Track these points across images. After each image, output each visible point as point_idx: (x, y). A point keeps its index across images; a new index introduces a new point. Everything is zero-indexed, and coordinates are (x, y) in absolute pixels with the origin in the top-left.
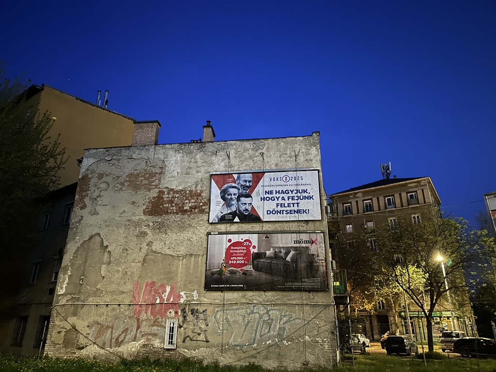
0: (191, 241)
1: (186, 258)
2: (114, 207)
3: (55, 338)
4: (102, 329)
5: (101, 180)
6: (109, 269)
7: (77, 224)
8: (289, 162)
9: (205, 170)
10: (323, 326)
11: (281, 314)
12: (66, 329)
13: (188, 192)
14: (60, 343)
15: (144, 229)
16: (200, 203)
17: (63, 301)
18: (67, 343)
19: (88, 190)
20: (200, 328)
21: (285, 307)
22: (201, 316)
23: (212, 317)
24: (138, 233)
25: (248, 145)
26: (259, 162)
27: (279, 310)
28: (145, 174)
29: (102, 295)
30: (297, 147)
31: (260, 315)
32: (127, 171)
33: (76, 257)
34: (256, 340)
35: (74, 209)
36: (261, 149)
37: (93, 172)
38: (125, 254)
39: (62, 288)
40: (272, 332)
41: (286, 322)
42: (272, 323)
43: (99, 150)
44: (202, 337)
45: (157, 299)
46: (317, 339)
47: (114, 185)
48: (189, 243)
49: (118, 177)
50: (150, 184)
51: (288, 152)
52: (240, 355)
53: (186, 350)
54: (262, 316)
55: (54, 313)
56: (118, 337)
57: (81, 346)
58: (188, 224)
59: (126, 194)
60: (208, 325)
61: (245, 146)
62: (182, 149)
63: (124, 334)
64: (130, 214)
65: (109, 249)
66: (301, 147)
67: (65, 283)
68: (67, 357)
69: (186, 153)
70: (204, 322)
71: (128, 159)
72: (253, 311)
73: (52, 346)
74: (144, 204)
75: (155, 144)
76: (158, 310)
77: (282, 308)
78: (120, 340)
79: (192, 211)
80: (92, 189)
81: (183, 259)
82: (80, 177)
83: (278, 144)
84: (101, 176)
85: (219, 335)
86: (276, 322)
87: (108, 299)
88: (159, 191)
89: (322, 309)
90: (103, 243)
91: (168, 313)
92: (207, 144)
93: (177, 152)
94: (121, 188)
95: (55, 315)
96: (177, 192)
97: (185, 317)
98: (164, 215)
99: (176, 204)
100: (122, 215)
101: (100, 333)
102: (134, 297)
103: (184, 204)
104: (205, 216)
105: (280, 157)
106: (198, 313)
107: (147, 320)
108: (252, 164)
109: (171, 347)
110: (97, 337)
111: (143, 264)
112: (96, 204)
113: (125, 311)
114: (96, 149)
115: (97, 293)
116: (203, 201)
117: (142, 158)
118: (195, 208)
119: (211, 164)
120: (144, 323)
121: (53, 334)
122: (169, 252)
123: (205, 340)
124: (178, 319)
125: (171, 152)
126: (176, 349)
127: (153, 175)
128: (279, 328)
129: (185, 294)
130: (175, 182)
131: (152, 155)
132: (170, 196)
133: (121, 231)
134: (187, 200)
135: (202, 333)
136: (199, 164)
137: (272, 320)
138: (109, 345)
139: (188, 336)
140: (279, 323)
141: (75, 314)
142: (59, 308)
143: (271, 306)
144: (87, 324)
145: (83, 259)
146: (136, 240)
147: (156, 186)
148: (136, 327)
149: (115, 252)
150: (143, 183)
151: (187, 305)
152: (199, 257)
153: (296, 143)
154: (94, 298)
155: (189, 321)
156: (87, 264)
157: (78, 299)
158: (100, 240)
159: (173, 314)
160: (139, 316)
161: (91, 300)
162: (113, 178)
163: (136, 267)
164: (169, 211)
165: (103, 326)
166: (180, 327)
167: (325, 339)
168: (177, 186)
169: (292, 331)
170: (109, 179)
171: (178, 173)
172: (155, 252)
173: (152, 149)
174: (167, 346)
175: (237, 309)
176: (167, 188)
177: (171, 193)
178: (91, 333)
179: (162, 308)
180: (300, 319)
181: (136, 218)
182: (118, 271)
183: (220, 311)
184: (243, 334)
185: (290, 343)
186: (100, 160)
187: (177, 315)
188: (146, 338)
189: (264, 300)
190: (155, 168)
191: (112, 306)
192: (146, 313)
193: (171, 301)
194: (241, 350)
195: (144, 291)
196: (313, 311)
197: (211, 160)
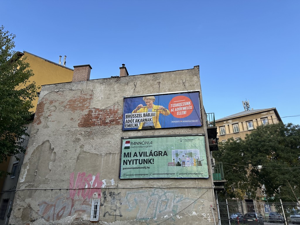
0: (110, 143)
1: (106, 155)
2: (59, 122)
3: (17, 213)
4: (48, 206)
5: (52, 105)
6: (54, 164)
9: (120, 95)
11: (175, 195)
12: (24, 207)
13: (108, 111)
14: (19, 217)
15: (79, 136)
16: (117, 117)
17: (23, 187)
18: (24, 217)
19: (43, 112)
20: (116, 206)
21: (178, 189)
22: (116, 197)
23: (124, 197)
24: (75, 139)
25: (149, 77)
26: (157, 88)
27: (173, 192)
28: (80, 100)
29: (49, 183)
30: (184, 77)
31: (159, 196)
32: (68, 98)
33: (33, 157)
34: (156, 215)
35: (33, 124)
36: (159, 80)
37: (47, 100)
38: (65, 154)
39: (22, 178)
40: (168, 209)
41: (178, 202)
42: (168, 202)
43: (51, 85)
44: (117, 213)
45: (86, 185)
46: (202, 214)
47: (59, 107)
48: (109, 145)
50: (83, 106)
51: (177, 81)
53: (106, 223)
54: (161, 197)
55: (17, 196)
56: (59, 213)
57: (33, 219)
58: (108, 132)
59: (67, 114)
60: (121, 204)
61: (147, 78)
62: (105, 82)
63: (63, 211)
64: (69, 127)
65: (55, 150)
66: (186, 77)
67: (25, 175)
69: (107, 85)
70: (118, 201)
71: (69, 90)
72: (154, 193)
73: (14, 219)
74: (79, 120)
75: (87, 80)
76: (87, 193)
77: (175, 190)
78: (60, 215)
79: (111, 123)
80: (45, 110)
81: (104, 157)
82: (38, 103)
83: (170, 76)
84: (51, 102)
85: (129, 211)
86: (171, 201)
87: (52, 186)
88: (89, 111)
89: (205, 191)
90: (51, 147)
91: (94, 195)
92: (122, 78)
93: (101, 84)
94: (64, 109)
96: (101, 111)
97: (105, 198)
98: (92, 127)
99: (100, 119)
100: (64, 128)
101: (46, 210)
102: (71, 184)
103: (105, 118)
104: (120, 126)
105: (172, 84)
106: (114, 195)
107: (80, 200)
108: (152, 90)
109: (95, 220)
110: (44, 213)
111: (77, 161)
112: (48, 121)
113: (64, 194)
114: (49, 85)
115: (46, 181)
116: (118, 116)
117: (78, 89)
118: (113, 121)
119: (125, 91)
120: (77, 203)
121: (15, 210)
122: (94, 152)
123: (119, 215)
124: (101, 199)
125: (98, 85)
126: (99, 221)
127: (85, 100)
128: (173, 206)
129: (106, 181)
130: (100, 104)
131: (85, 87)
132: (97, 114)
133: (63, 138)
134: (108, 116)
135: (117, 209)
136: (116, 91)
137: (168, 200)
138: (52, 218)
139: (107, 212)
140: (173, 202)
141: (30, 196)
142: (20, 192)
143: (167, 190)
144: (37, 203)
145: (37, 158)
146: (73, 144)
147: (87, 107)
148: (71, 205)
149: (59, 152)
150: (78, 106)
151: (107, 190)
152: (115, 155)
153: (183, 74)
154: (44, 185)
155: (108, 201)
156: (40, 161)
157: (33, 186)
158: (49, 144)
159: (97, 195)
160: (73, 198)
161: (41, 186)
162: (59, 103)
163: (72, 163)
164: (96, 124)
165: (49, 205)
166: (101, 205)
167: (208, 214)
168: (101, 107)
169: (183, 208)
170: (57, 104)
171: (102, 98)
172: (85, 152)
173: (85, 83)
174: (92, 219)
175: (142, 192)
176: (94, 108)
177: (97, 111)
178: (41, 210)
179: (89, 191)
180: (188, 199)
181: (73, 130)
182: (61, 165)
183: (131, 193)
184: (147, 210)
185: (181, 217)
186: (51, 92)
187: (100, 197)
188: (78, 213)
189: (162, 185)
190: (87, 95)
191: (56, 190)
192: (78, 195)
193: (96, 186)
194: (145, 222)
195: (77, 180)
196: (198, 193)
197: (124, 88)
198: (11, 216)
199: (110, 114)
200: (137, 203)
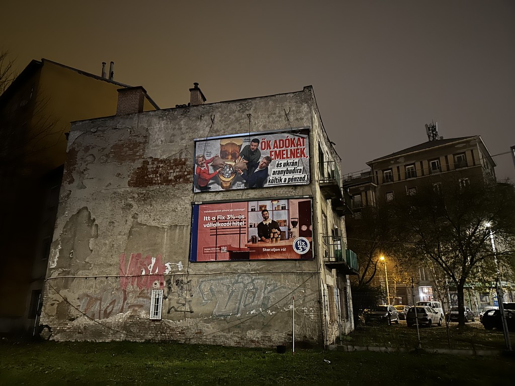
0: (176, 211)
1: (170, 229)
2: (100, 179)
3: (49, 310)
4: (91, 300)
5: (87, 153)
6: (97, 242)
7: (66, 199)
8: (278, 123)
9: (190, 137)
10: (309, 295)
11: (266, 283)
12: (58, 301)
13: (172, 161)
14: (53, 315)
15: (130, 201)
16: (185, 172)
17: (55, 275)
18: (60, 314)
19: (76, 164)
20: (185, 299)
21: (270, 276)
22: (185, 286)
23: (196, 287)
24: (124, 206)
25: (233, 106)
26: (246, 125)
27: (264, 279)
28: (129, 145)
29: (90, 268)
30: (287, 105)
31: (244, 284)
32: (112, 142)
33: (66, 231)
34: (240, 310)
35: (63, 184)
36: (248, 110)
37: (79, 145)
38: (112, 226)
39: (53, 262)
40: (257, 302)
41: (271, 291)
42: (256, 293)
43: (85, 122)
44: (187, 308)
45: (142, 271)
46: (303, 309)
47: (99, 157)
48: (174, 213)
49: (104, 149)
50: (134, 154)
51: (277, 112)
52: (223, 325)
53: (171, 321)
54: (247, 286)
55: (47, 286)
56: (107, 308)
57: (72, 317)
58: (173, 195)
59: (112, 166)
60: (192, 296)
61: (231, 108)
62: (166, 116)
63: (112, 306)
64: (116, 186)
65: (96, 222)
66: (291, 105)
67: (56, 257)
68: (60, 328)
69: (170, 119)
70: (188, 292)
71: (113, 129)
72: (238, 280)
73: (46, 318)
74: (129, 176)
75: (139, 112)
76: (144, 282)
77: (266, 277)
78: (108, 312)
79: (177, 181)
80: (79, 162)
81: (167, 230)
82: (67, 151)
83: (266, 103)
84: (87, 149)
85: (203, 306)
86: (261, 291)
87: (96, 272)
88: (144, 161)
89: (308, 278)
90: (90, 217)
91: (154, 285)
92: (192, 109)
93: (161, 119)
94: (107, 160)
95: (48, 288)
96: (162, 161)
97: (169, 288)
98: (149, 186)
99: (160, 175)
100: (107, 188)
101: (90, 303)
102: (121, 269)
103: (168, 173)
104: (190, 185)
105: (268, 117)
106: (182, 284)
107: (134, 291)
108: (238, 127)
109: (156, 318)
110: (87, 309)
111: (129, 237)
112: (83, 178)
113: (113, 283)
114: (82, 121)
115: (86, 266)
116: (187, 170)
117: (126, 128)
118: (180, 177)
119: (197, 129)
120: (131, 295)
121: (47, 306)
122: (153, 224)
123: (189, 310)
124: (164, 290)
125: (155, 120)
126: (161, 320)
127: (137, 145)
128: (263, 298)
129: (170, 265)
130: (160, 151)
131: (135, 124)
132: (155, 166)
133: (108, 204)
134: (171, 169)
135: (186, 303)
136: (184, 130)
137: (257, 289)
138: (98, 316)
139: (173, 307)
140: (264, 292)
141: (66, 287)
142: (51, 281)
143: (256, 276)
144: (77, 296)
145: (72, 234)
146: (122, 212)
147: (140, 156)
148: (123, 298)
149: (102, 225)
150: (127, 154)
151: (172, 276)
152: (184, 228)
153: (286, 101)
154: (84, 271)
155: (174, 292)
156: (76, 238)
157: (68, 273)
158: (87, 213)
159: (158, 285)
160: (125, 288)
161: (81, 273)
162: (99, 150)
163: (122, 240)
164: (154, 182)
165: (91, 298)
166: (165, 298)
167: (311, 309)
168: (161, 156)
169: (277, 300)
170: (94, 152)
171: (162, 141)
172: (141, 224)
173: (136, 117)
174: (152, 317)
175: (222, 279)
176: (151, 158)
177: (156, 163)
178: (82, 305)
179: (147, 279)
180: (285, 288)
181: (121, 191)
182: (105, 244)
183: (205, 281)
184: (227, 304)
185: (274, 312)
186: (86, 132)
187: (161, 287)
188: (132, 309)
189: (249, 270)
190: (139, 137)
191: (101, 279)
192: (133, 285)
193: (156, 272)
194: (225, 320)
195: (130, 263)
196: (299, 280)
197: (196, 125)
198: (42, 314)
199: (174, 167)
200: (214, 295)
